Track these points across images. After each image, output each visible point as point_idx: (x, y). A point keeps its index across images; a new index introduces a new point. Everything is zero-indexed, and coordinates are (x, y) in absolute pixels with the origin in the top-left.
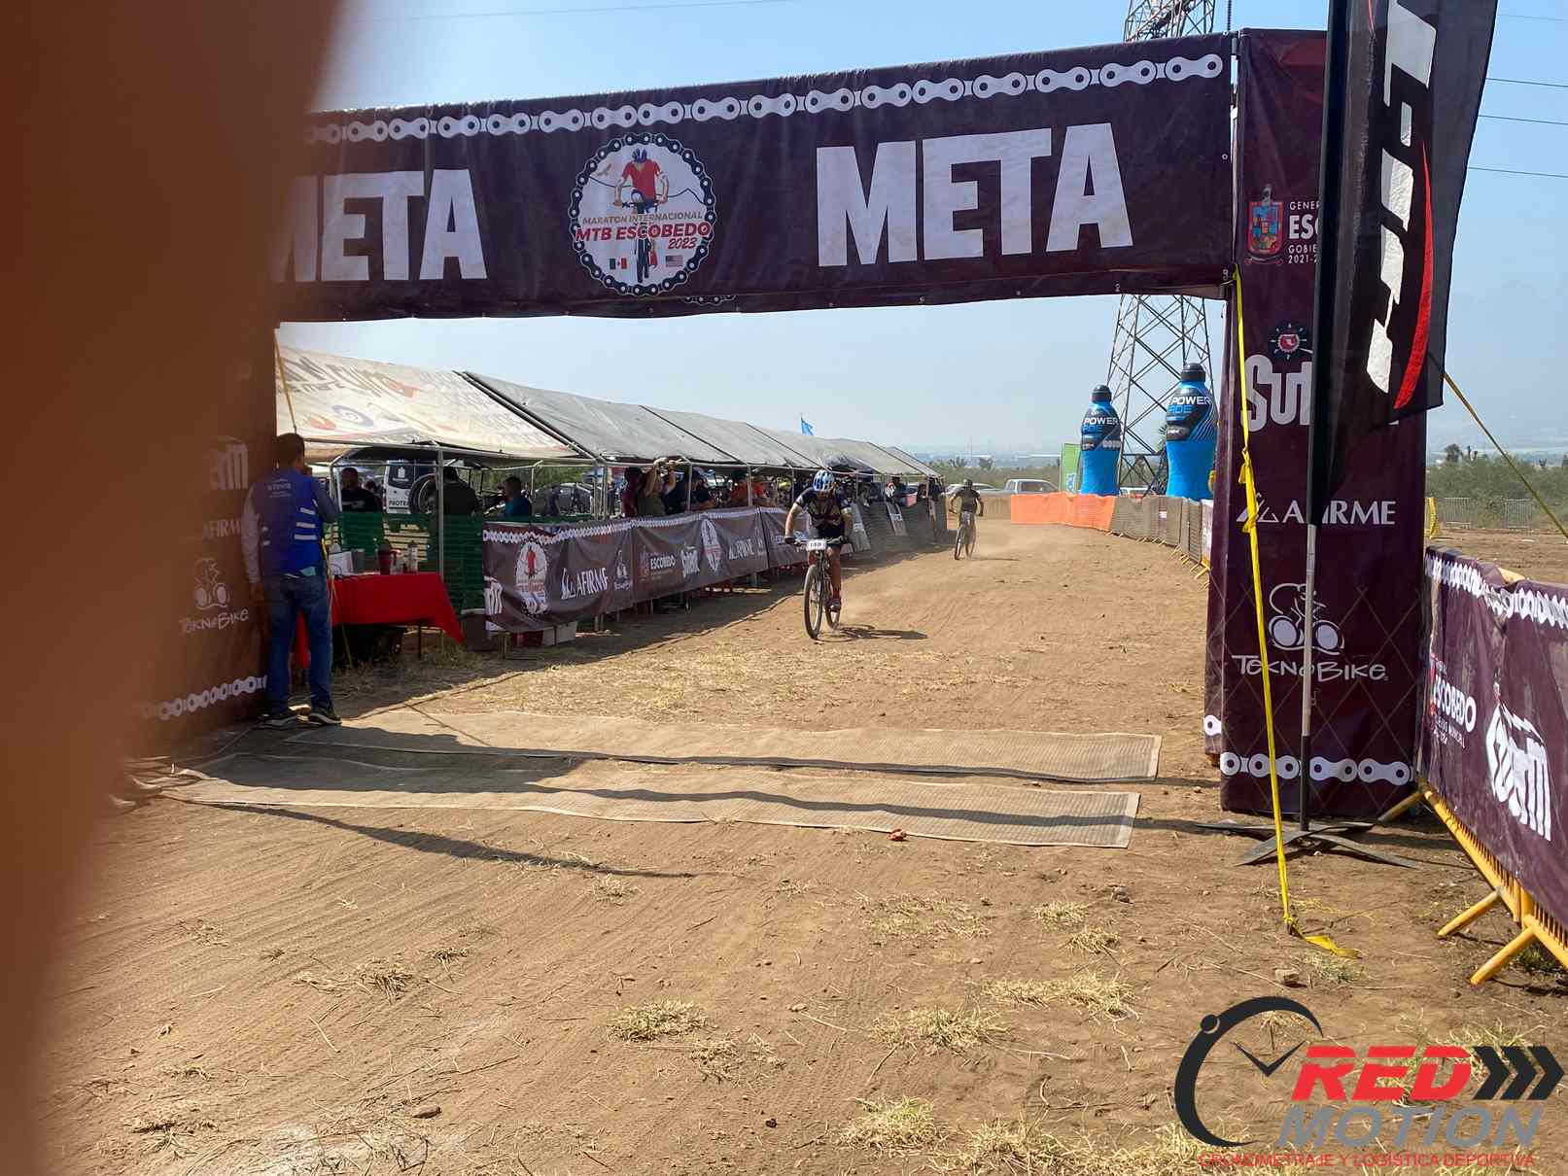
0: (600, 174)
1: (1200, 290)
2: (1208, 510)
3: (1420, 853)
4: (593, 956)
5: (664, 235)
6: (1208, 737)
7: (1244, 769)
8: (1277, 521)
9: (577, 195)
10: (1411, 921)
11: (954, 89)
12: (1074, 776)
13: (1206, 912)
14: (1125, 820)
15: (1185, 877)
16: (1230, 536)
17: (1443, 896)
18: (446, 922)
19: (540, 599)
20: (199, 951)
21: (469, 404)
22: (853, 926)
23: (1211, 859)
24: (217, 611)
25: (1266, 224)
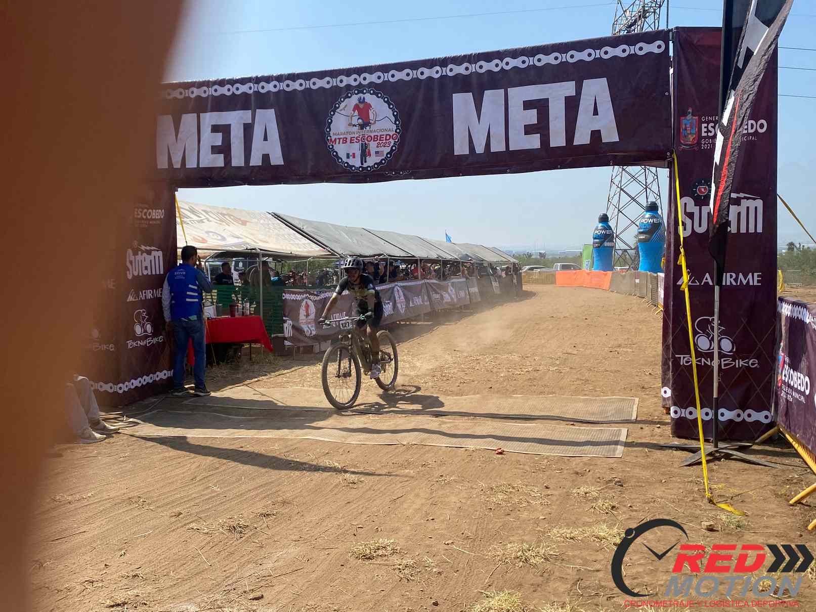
0: (341, 110)
1: (655, 163)
2: (661, 278)
3: (778, 459)
4: (341, 515)
5: (374, 141)
6: (664, 399)
7: (683, 415)
8: (698, 284)
9: (330, 121)
10: (774, 496)
11: (524, 62)
12: (592, 419)
13: (664, 491)
14: (620, 442)
15: (652, 473)
16: (673, 293)
17: (791, 482)
18: (265, 497)
19: (311, 329)
20: (139, 513)
21: (275, 229)
22: (477, 499)
23: (666, 463)
24: (146, 337)
25: (689, 128)
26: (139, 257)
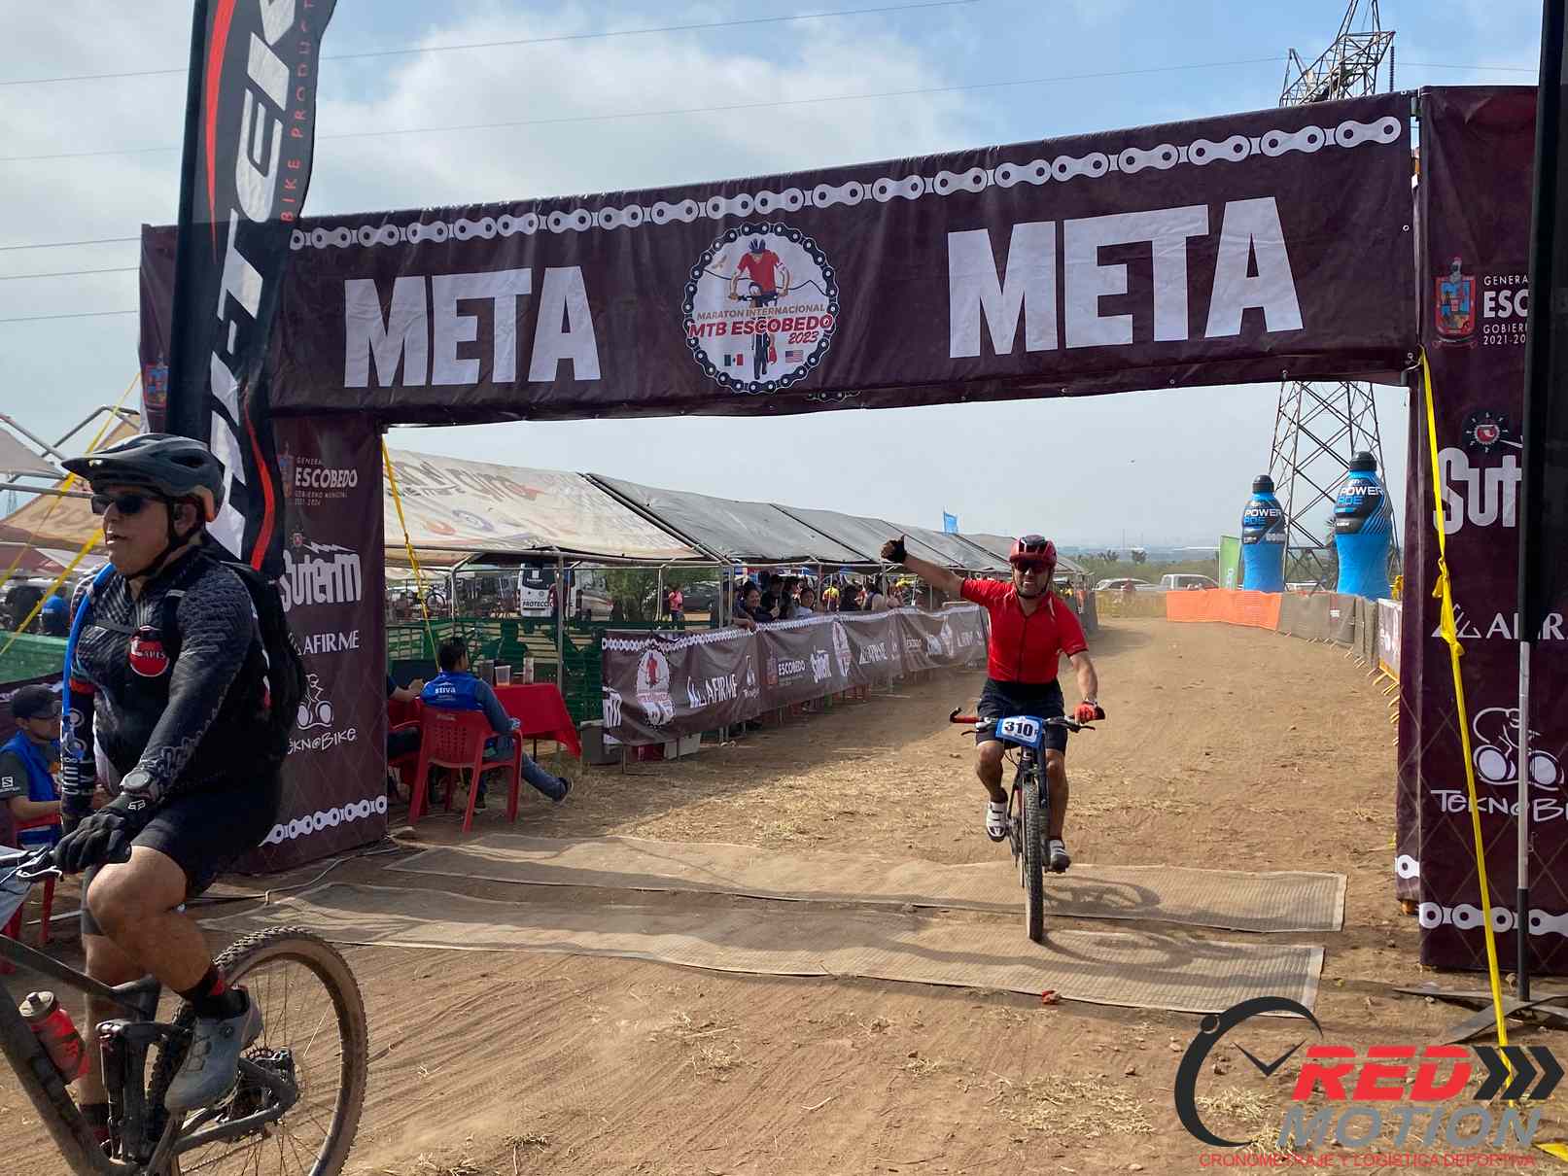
0: (713, 267)
5: (783, 330)
6: (1402, 881)
7: (1446, 920)
8: (1480, 637)
9: (691, 289)
11: (1097, 165)
14: (1308, 979)
16: (1424, 653)
19: (665, 709)
21: (592, 505)
22: (989, 1116)
23: (1413, 1033)
24: (317, 731)
25: (1456, 301)
26: (307, 567)
